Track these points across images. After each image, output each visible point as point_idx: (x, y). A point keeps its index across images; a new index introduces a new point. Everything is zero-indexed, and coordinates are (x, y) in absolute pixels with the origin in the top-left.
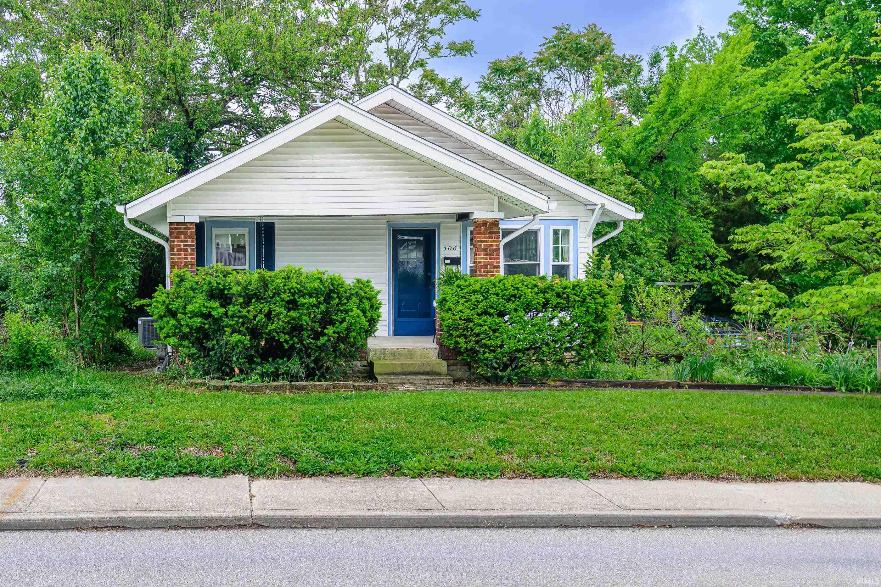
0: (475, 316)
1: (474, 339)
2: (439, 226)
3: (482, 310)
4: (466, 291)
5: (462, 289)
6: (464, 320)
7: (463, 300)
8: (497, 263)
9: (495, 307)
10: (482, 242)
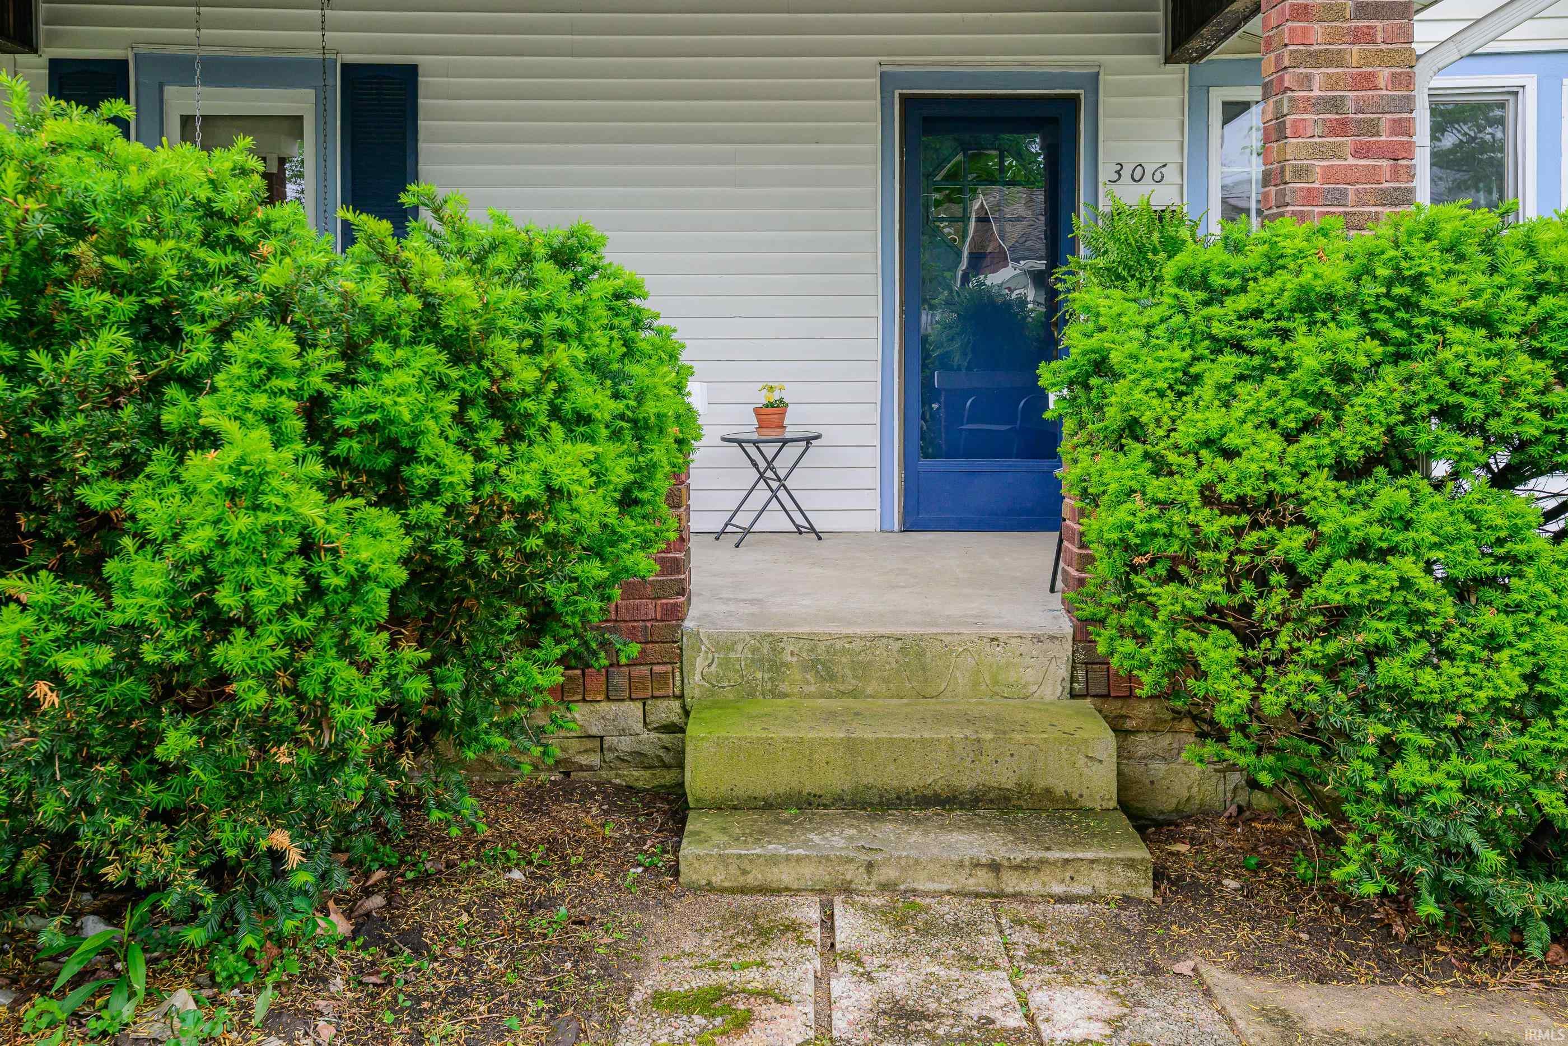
0: (1321, 481)
1: (1312, 651)
2: (1093, 81)
3: (1374, 436)
4: (1243, 303)
5: (1216, 296)
6: (1241, 504)
7: (1230, 362)
8: (1395, 176)
9: (1475, 410)
10: (1316, 59)
